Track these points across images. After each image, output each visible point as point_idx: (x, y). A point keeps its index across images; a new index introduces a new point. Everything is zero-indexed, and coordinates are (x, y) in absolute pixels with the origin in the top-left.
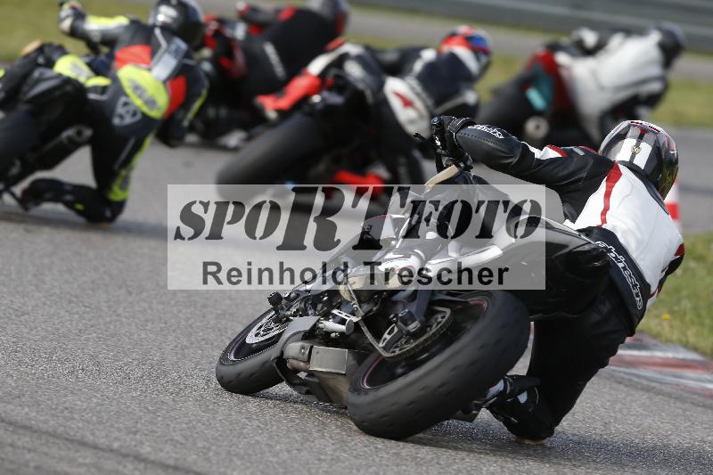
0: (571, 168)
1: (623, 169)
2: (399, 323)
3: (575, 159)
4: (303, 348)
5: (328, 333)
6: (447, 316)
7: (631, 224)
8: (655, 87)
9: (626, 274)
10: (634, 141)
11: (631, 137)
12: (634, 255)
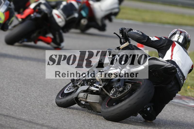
0: (161, 43)
1: (176, 43)
2: (116, 88)
3: (162, 40)
4: (85, 95)
5: (92, 91)
6: (130, 86)
7: (180, 59)
8: (116, 10)
9: (179, 73)
10: (178, 35)
11: (178, 34)
12: (181, 68)
